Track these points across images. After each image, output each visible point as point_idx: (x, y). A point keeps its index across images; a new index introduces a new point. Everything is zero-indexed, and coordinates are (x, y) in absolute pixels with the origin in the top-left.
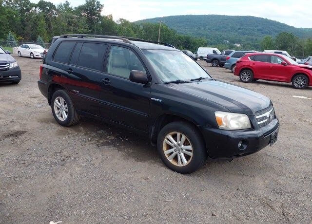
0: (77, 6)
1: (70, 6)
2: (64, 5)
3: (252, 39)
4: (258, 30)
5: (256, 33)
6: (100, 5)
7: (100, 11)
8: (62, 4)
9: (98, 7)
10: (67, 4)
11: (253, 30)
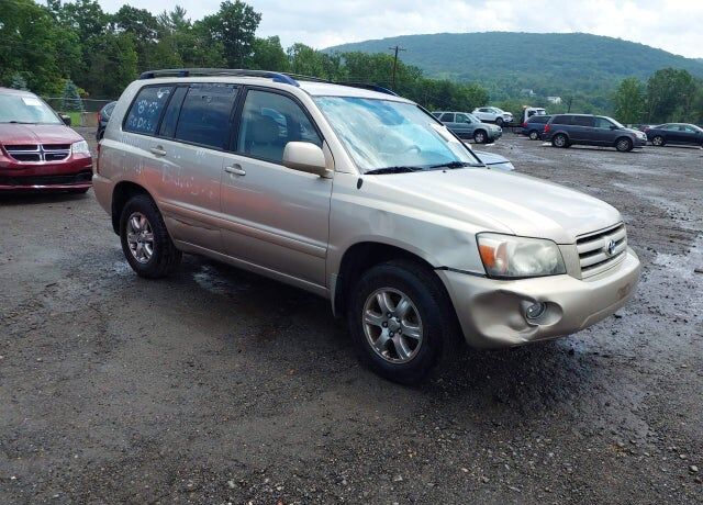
0: (201, 19)
1: (186, 18)
2: (172, 14)
3: (586, 87)
4: (600, 65)
5: (595, 71)
6: (253, 14)
7: (253, 27)
8: (168, 14)
9: (248, 19)
10: (180, 13)
11: (589, 64)
